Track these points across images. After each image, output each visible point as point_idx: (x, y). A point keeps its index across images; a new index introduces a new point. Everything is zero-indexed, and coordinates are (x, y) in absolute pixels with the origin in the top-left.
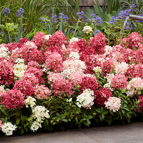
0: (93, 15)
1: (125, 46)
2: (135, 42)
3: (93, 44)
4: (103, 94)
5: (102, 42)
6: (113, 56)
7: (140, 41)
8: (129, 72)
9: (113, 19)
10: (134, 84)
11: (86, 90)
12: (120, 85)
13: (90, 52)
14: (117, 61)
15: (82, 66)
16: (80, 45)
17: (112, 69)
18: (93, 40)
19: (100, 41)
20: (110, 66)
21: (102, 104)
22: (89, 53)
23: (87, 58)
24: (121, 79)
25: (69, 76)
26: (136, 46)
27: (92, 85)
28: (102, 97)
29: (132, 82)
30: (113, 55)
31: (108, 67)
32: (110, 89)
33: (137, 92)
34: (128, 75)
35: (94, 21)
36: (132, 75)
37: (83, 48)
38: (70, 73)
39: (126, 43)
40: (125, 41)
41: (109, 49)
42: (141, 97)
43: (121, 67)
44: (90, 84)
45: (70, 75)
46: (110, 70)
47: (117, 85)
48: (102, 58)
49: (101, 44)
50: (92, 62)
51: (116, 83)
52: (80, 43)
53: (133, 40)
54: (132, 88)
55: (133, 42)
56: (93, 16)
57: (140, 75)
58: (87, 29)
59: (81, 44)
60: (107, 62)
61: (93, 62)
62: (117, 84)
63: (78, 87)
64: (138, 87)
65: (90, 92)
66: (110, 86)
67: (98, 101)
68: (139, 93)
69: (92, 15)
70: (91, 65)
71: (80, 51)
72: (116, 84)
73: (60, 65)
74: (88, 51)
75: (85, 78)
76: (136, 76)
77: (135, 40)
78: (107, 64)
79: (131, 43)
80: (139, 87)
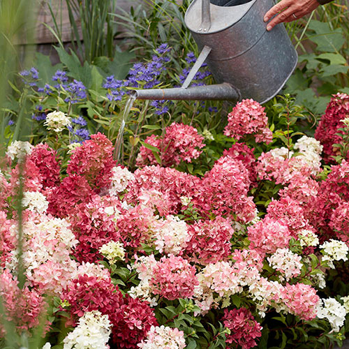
0: (59, 75)
1: (155, 157)
2: (184, 147)
3: (81, 167)
4: (133, 320)
5: (105, 158)
6: (144, 201)
7: (195, 145)
8: (194, 246)
9: (119, 87)
10: (214, 281)
11: (89, 315)
12: (178, 288)
13: (75, 190)
14: (155, 215)
15: (66, 241)
16: (42, 168)
17: (144, 238)
18: (81, 154)
19: (100, 158)
20: (137, 231)
21: (130, 347)
22: (73, 192)
23: (77, 214)
24: (178, 271)
25: (32, 271)
26: (186, 158)
27: (104, 299)
28: (132, 328)
29: (206, 275)
30: (141, 198)
31: (133, 235)
32: (149, 300)
33: (221, 303)
34: (190, 255)
35: (64, 91)
36: (202, 253)
37: (51, 176)
38: (35, 265)
39: (157, 150)
40: (155, 144)
41: (122, 177)
42: (229, 315)
43: (171, 234)
44: (97, 297)
45: (36, 269)
46: (138, 241)
47: (168, 290)
48: (112, 208)
49: (103, 166)
50: (92, 225)
51: (167, 285)
52: (41, 160)
53: (177, 144)
54: (206, 290)
55: (178, 149)
56: (58, 78)
57: (224, 252)
58: (55, 120)
59: (44, 164)
60: (130, 219)
61: (96, 226)
62: (170, 287)
63: (64, 305)
64: (223, 290)
65: (101, 319)
66: (148, 292)
67: (120, 338)
68: (226, 304)
69: (56, 74)
70: (91, 233)
71: (45, 183)
72: (164, 288)
73: (5, 244)
74: (69, 186)
75: (83, 280)
76: (215, 256)
77: (184, 143)
78: (130, 227)
79: (173, 150)
80: (227, 289)
